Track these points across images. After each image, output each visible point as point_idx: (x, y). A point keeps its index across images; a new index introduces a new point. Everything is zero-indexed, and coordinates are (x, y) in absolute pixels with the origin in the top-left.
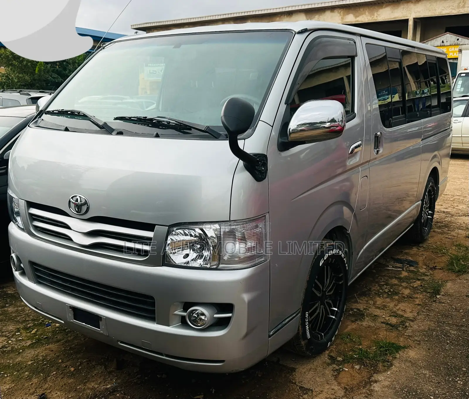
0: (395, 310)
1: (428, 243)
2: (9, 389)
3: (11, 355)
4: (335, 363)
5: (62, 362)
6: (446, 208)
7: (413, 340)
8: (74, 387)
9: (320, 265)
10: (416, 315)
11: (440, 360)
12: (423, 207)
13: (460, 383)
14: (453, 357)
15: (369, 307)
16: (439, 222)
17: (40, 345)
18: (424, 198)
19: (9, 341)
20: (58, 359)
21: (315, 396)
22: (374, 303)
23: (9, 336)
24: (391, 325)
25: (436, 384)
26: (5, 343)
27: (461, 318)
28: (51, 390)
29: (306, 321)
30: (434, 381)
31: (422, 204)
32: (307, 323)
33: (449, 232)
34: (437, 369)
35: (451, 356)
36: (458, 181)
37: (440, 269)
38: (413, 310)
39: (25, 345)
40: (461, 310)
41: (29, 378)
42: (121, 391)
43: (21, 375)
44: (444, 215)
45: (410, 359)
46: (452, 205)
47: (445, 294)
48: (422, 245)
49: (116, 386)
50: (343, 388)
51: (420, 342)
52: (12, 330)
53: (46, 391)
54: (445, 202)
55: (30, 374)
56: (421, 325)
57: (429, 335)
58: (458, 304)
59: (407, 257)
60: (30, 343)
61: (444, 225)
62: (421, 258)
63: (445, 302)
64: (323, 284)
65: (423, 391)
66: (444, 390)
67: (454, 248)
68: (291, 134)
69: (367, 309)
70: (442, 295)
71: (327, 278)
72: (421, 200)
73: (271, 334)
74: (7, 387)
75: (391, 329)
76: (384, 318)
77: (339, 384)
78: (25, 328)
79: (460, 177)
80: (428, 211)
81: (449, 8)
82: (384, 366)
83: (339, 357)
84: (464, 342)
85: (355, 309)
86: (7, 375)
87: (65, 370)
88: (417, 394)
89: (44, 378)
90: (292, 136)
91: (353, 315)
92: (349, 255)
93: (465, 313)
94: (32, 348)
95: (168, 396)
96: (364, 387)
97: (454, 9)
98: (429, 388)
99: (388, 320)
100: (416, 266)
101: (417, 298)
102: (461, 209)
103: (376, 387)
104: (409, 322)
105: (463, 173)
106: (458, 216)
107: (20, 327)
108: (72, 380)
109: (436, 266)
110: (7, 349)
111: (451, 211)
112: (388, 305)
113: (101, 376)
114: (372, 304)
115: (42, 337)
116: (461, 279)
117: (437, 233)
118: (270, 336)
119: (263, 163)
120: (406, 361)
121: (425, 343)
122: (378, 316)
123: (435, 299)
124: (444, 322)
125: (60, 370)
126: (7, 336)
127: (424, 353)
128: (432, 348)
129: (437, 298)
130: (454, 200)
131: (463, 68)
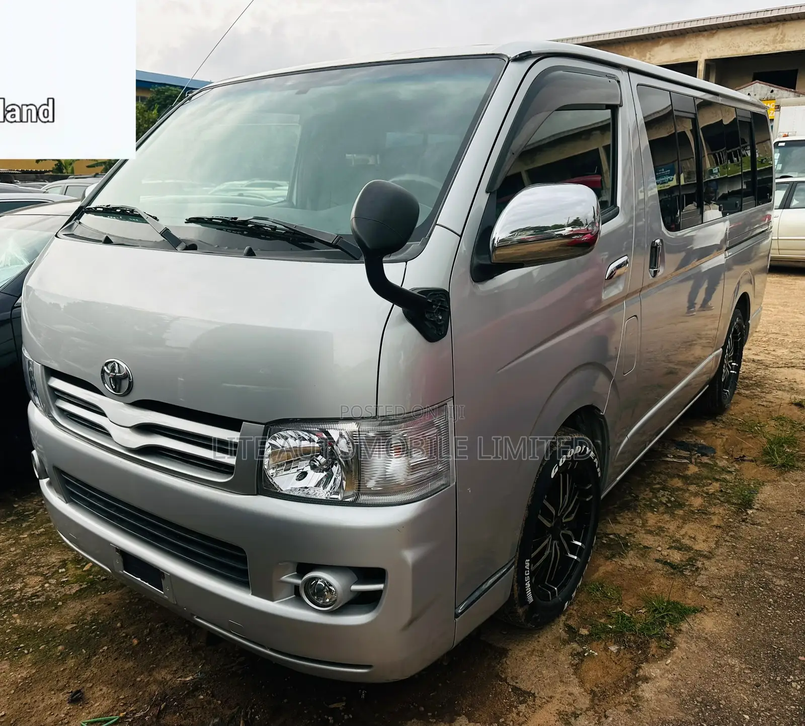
0: (678, 536)
1: (730, 414)
2: (26, 678)
3: (44, 611)
4: (576, 639)
5: (122, 626)
6: (756, 355)
7: (709, 595)
8: (132, 677)
9: (552, 477)
10: (713, 547)
11: (758, 638)
12: (724, 358)
13: (797, 687)
14: (782, 633)
15: (635, 530)
16: (747, 378)
17: (93, 592)
18: (726, 343)
19: (45, 583)
20: (116, 620)
21: (540, 706)
22: (643, 523)
23: (48, 575)
24: (672, 565)
25: (754, 688)
26: (38, 587)
27: (791, 554)
28: (94, 682)
29: (526, 575)
30: (749, 681)
31: (724, 353)
32: (527, 579)
33: (763, 395)
34: (754, 656)
35: (776, 629)
36: (773, 310)
37: (752, 461)
38: (708, 538)
39: (68, 593)
40: (789, 538)
41: (64, 657)
42: (208, 689)
43: (50, 651)
44: (753, 365)
45: (706, 634)
46: (765, 349)
47: (761, 508)
48: (720, 418)
49: (200, 679)
50: (589, 692)
51: (722, 599)
52: (54, 563)
53: (83, 685)
54: (754, 344)
55: (66, 649)
56: (723, 566)
57: (737, 586)
58: (785, 527)
59: (696, 440)
60: (77, 589)
61: (754, 382)
62: (719, 442)
63: (762, 522)
64: (556, 505)
65: (730, 701)
66: (768, 701)
67: (773, 423)
68: (496, 250)
69: (630, 534)
70: (757, 509)
71: (564, 494)
72: (722, 347)
73: (460, 611)
74: (23, 675)
75: (672, 574)
76: (660, 551)
77: (582, 683)
78: (76, 559)
79: (776, 302)
80: (730, 364)
81: (760, 44)
82: (661, 647)
83: (583, 628)
84: (799, 602)
85: (611, 534)
86: (28, 650)
87: (124, 642)
88: (719, 709)
89: (86, 658)
90: (497, 252)
91: (608, 546)
92: (602, 451)
93: (797, 545)
94: (79, 599)
95: (285, 701)
96: (625, 690)
97: (767, 45)
98: (741, 695)
99: (667, 555)
100: (712, 455)
101: (715, 515)
102: (781, 355)
103: (647, 691)
104: (702, 560)
105: (780, 296)
106: (776, 367)
107: (68, 558)
108: (131, 664)
109: (744, 456)
110: (39, 600)
111: (765, 359)
112: (666, 527)
113: (179, 657)
114: (641, 525)
115: (99, 578)
116: (786, 479)
117: (744, 396)
118: (457, 616)
119: (440, 306)
120: (698, 638)
121: (730, 603)
122: (651, 548)
123: (745, 516)
124: (761, 560)
125: (116, 642)
126: (43, 575)
127: (730, 622)
128: (743, 614)
129: (748, 514)
130: (768, 341)
131: (782, 134)
